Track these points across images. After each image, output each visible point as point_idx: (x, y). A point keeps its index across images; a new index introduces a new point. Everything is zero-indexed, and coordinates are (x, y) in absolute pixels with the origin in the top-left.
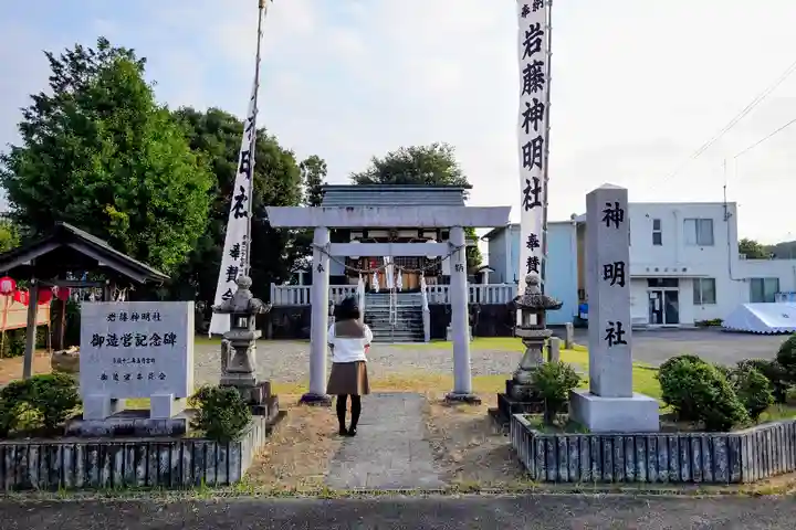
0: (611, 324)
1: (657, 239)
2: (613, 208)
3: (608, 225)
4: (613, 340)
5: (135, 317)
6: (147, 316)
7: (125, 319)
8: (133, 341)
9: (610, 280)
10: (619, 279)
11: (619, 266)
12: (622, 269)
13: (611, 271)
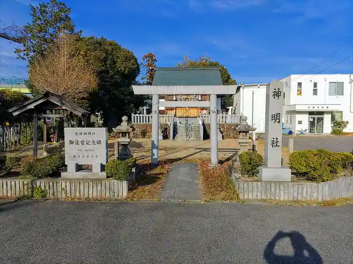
0: (274, 138)
1: (315, 92)
2: (277, 90)
3: (274, 98)
4: (274, 145)
5: (85, 134)
6: (90, 133)
7: (81, 134)
8: (85, 143)
9: (274, 121)
10: (278, 121)
11: (278, 115)
12: (279, 116)
13: (274, 117)
